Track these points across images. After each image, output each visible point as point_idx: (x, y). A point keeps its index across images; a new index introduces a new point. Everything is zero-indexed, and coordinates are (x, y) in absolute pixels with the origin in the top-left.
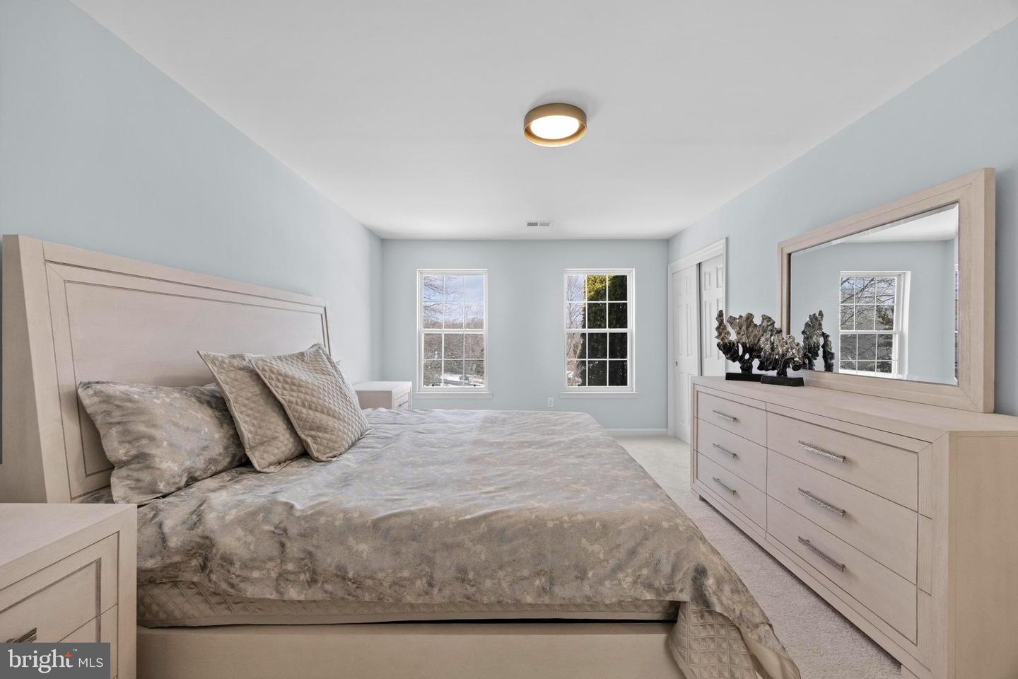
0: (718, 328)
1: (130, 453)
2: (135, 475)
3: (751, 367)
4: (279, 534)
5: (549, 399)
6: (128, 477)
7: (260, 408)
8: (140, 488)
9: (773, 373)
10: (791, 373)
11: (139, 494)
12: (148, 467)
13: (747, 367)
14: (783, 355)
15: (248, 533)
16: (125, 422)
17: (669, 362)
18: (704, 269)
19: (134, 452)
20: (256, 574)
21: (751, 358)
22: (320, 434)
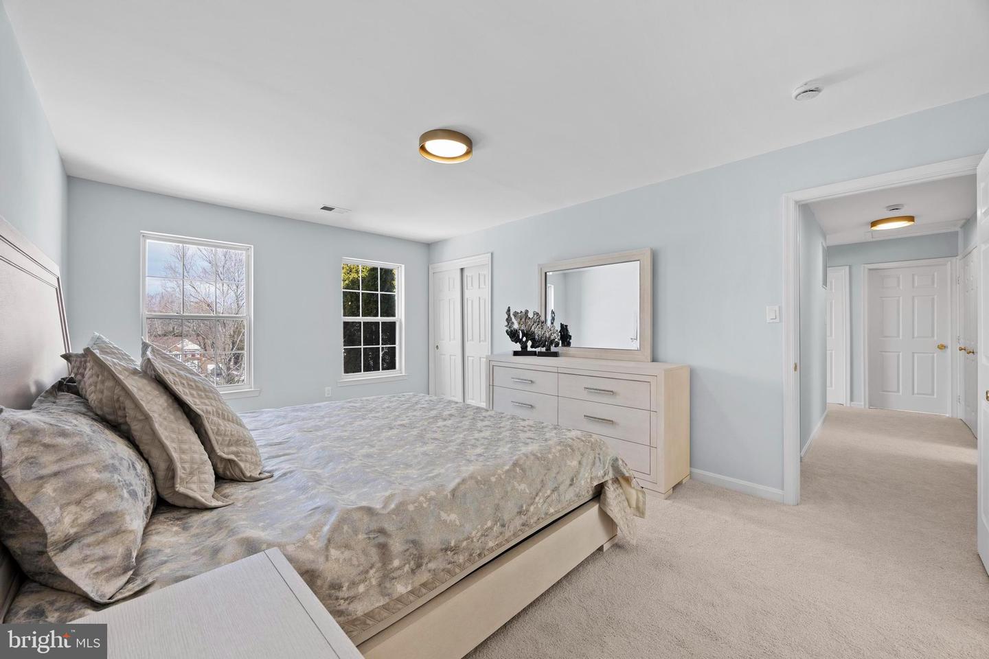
0: (507, 319)
1: (80, 521)
2: (98, 552)
3: (527, 346)
4: (374, 538)
5: (327, 388)
6: (84, 560)
7: (173, 425)
8: (108, 570)
9: (544, 350)
10: (553, 349)
11: (108, 580)
12: (117, 533)
13: (524, 347)
14: (550, 337)
15: (343, 549)
16: (68, 469)
17: (431, 346)
18: (466, 273)
19: (87, 516)
20: (361, 588)
21: (527, 341)
22: (242, 449)
